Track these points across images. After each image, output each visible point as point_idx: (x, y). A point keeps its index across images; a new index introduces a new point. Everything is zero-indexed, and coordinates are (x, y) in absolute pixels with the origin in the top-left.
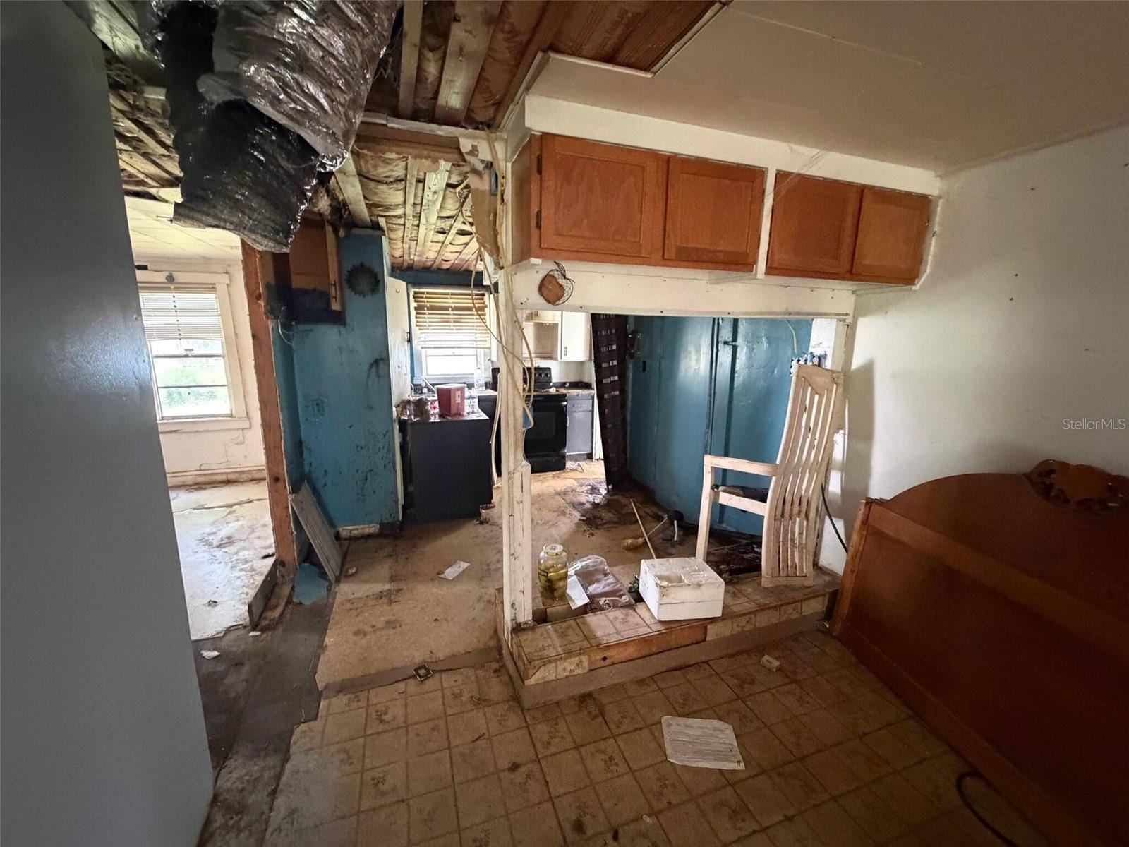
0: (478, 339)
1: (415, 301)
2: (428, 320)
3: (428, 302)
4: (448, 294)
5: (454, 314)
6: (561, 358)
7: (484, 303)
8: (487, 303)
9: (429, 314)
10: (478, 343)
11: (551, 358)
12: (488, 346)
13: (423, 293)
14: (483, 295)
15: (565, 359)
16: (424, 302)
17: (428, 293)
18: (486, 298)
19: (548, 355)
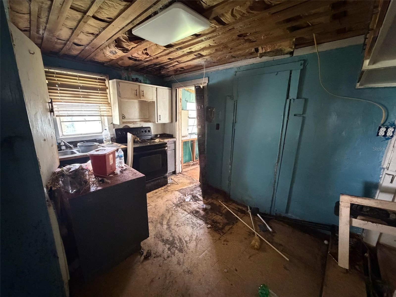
0: (101, 110)
1: (47, 79)
2: (60, 95)
3: (58, 80)
4: (76, 76)
5: (82, 92)
6: (157, 122)
7: (105, 86)
8: (107, 86)
9: (61, 90)
10: (102, 112)
11: (149, 121)
12: (110, 114)
13: (53, 73)
14: (105, 80)
15: (160, 122)
16: (55, 80)
17: (57, 73)
18: (107, 82)
19: (148, 120)
